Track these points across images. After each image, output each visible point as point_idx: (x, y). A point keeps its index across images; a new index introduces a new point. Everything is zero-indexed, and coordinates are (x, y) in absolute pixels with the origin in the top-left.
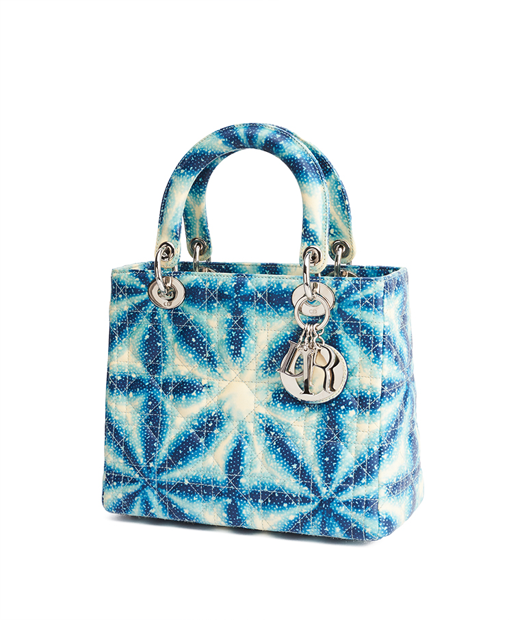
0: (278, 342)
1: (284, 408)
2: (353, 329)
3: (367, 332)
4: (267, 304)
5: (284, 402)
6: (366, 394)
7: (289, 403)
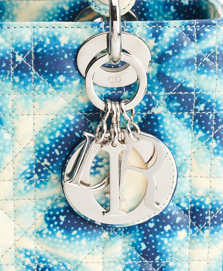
0: (53, 133)
1: (68, 239)
2: (183, 105)
3: (205, 108)
4: (33, 73)
5: (67, 228)
6: (202, 203)
7: (76, 228)
